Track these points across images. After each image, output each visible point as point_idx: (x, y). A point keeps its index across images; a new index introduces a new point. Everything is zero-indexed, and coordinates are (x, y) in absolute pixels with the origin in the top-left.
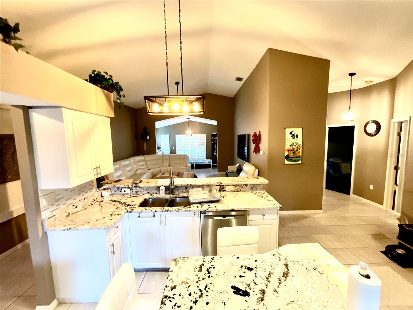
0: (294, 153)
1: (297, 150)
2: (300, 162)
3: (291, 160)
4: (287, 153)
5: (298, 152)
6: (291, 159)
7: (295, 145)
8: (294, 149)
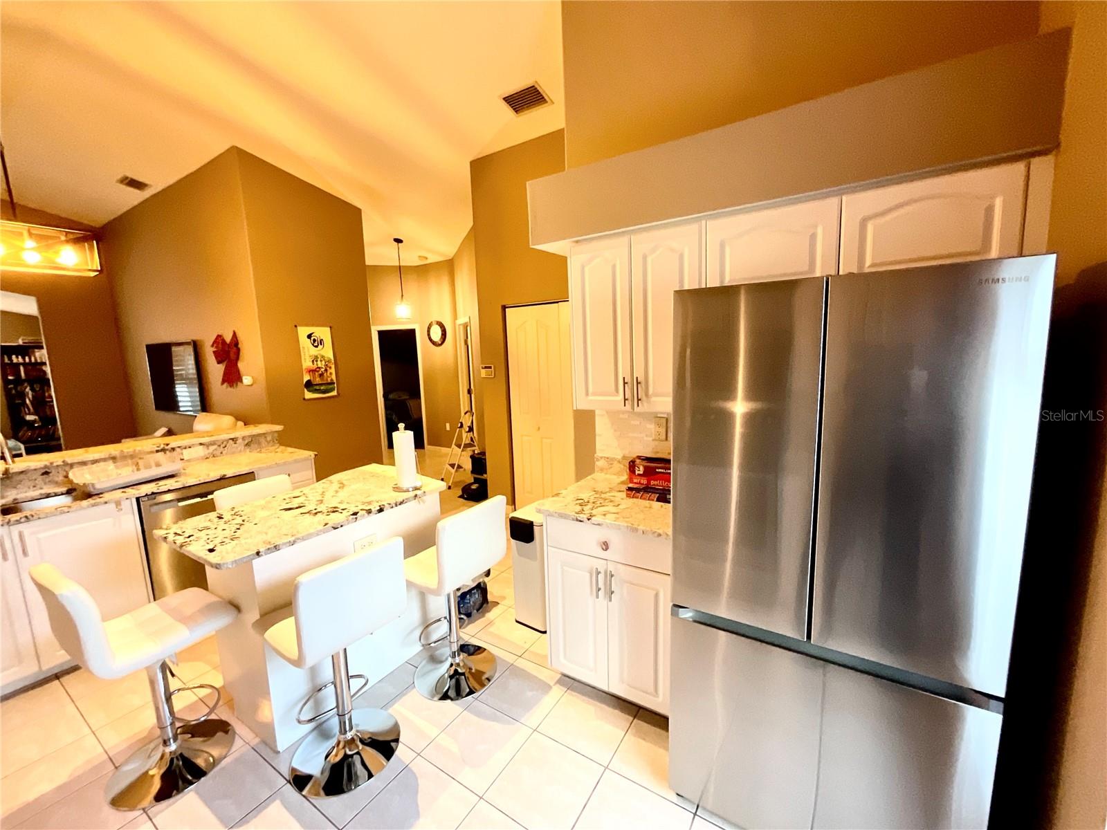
0: (321, 375)
1: (326, 370)
2: (334, 393)
3: (316, 390)
4: (306, 378)
5: (328, 373)
6: (318, 387)
7: (321, 361)
8: (319, 368)
